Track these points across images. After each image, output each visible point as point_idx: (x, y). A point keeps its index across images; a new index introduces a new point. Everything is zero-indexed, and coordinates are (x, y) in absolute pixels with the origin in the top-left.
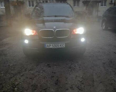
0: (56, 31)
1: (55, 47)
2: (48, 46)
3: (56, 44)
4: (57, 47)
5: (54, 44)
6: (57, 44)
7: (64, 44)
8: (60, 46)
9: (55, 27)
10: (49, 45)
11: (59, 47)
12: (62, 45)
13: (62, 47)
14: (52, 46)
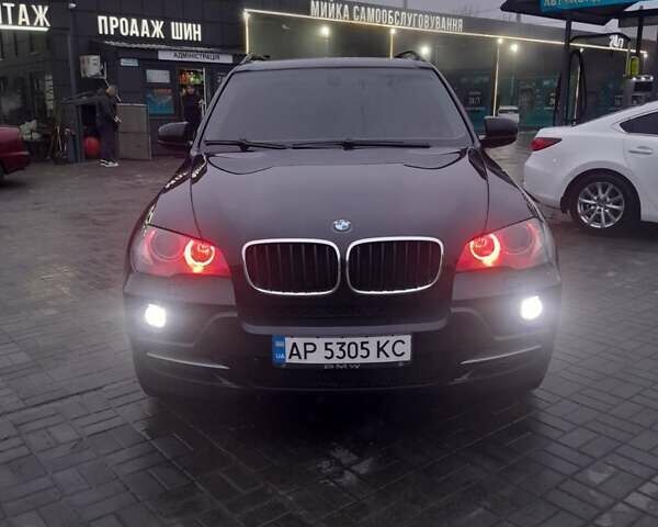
1: (347, 360)
2: (298, 354)
3: (347, 341)
4: (359, 360)
5: (334, 340)
6: (358, 341)
7: (408, 339)
8: (380, 349)
9: (341, 225)
10: (300, 342)
11: (372, 359)
12: (388, 349)
13: (393, 358)
14: (327, 349)
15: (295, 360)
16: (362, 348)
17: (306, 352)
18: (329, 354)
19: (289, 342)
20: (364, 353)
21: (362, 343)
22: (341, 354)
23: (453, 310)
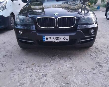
0: (59, 19)
1: (57, 40)
2: (48, 39)
3: (57, 37)
4: (59, 40)
5: (55, 37)
6: (59, 37)
7: (69, 36)
8: (63, 38)
10: (48, 37)
11: (62, 40)
12: (65, 38)
13: (66, 40)
14: (53, 38)
15: (47, 40)
16: (60, 38)
17: (49, 39)
18: (53, 39)
19: (46, 37)
20: (60, 39)
21: (60, 37)
22: (56, 39)
23: (78, 31)
